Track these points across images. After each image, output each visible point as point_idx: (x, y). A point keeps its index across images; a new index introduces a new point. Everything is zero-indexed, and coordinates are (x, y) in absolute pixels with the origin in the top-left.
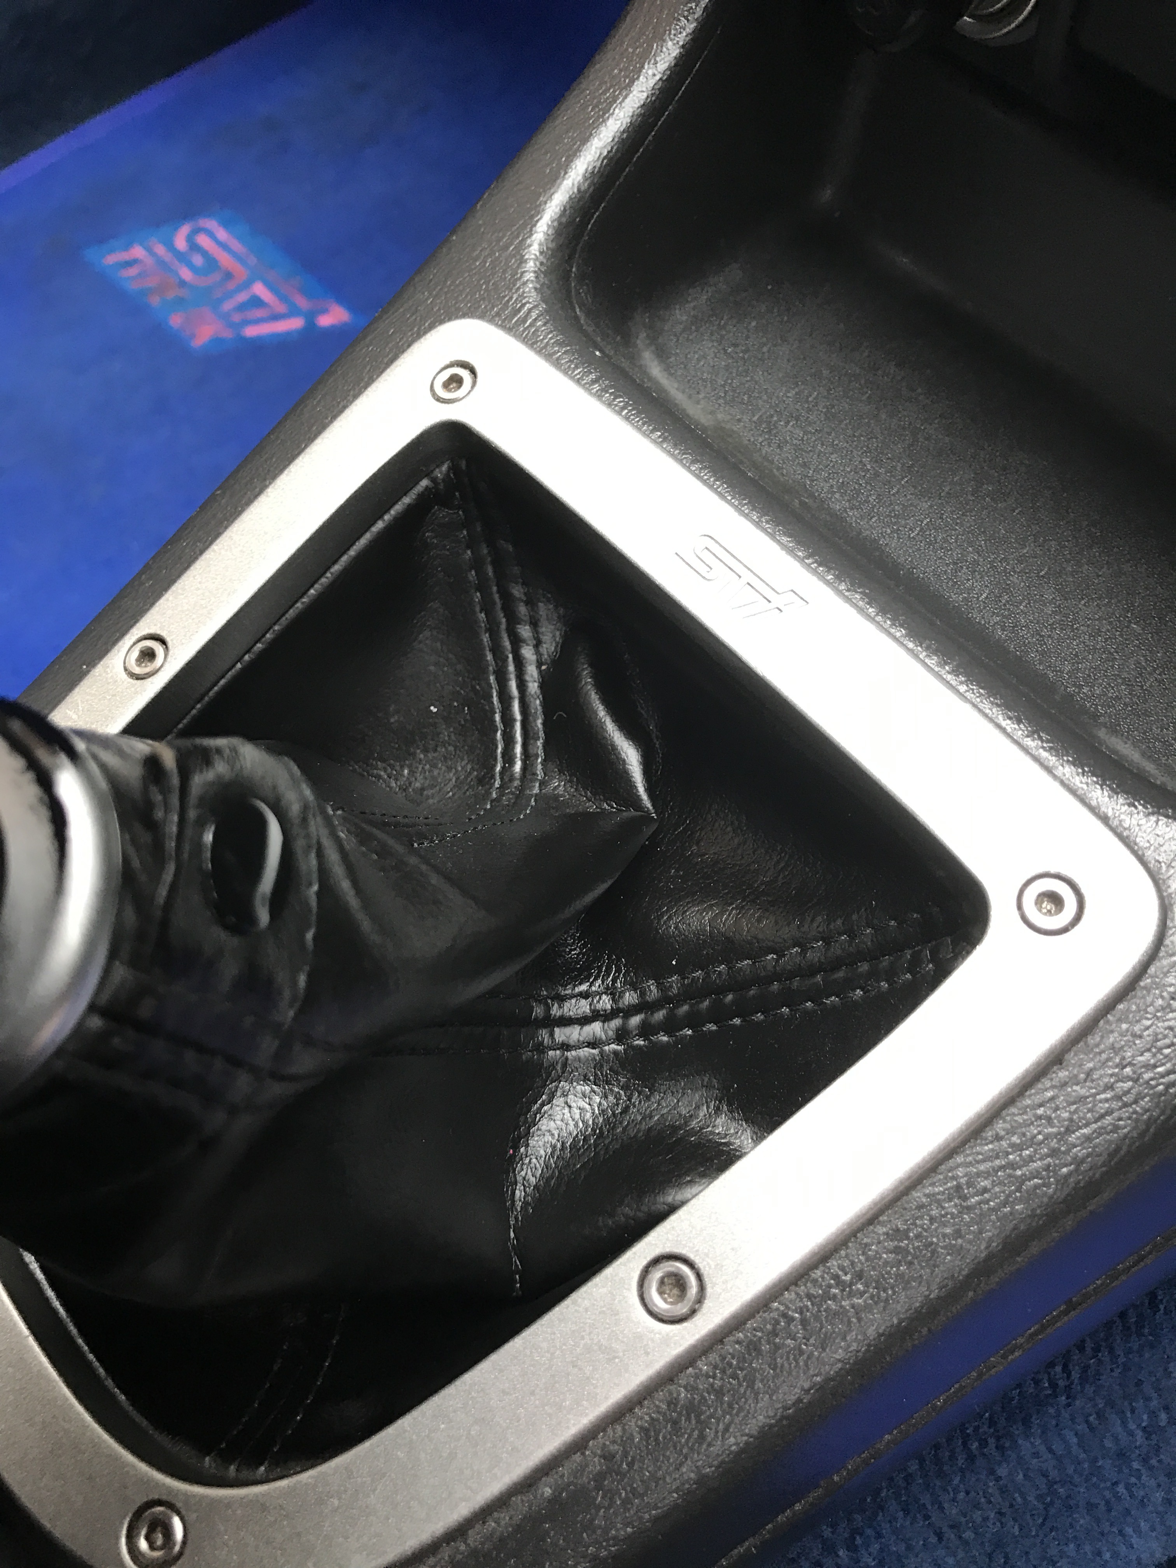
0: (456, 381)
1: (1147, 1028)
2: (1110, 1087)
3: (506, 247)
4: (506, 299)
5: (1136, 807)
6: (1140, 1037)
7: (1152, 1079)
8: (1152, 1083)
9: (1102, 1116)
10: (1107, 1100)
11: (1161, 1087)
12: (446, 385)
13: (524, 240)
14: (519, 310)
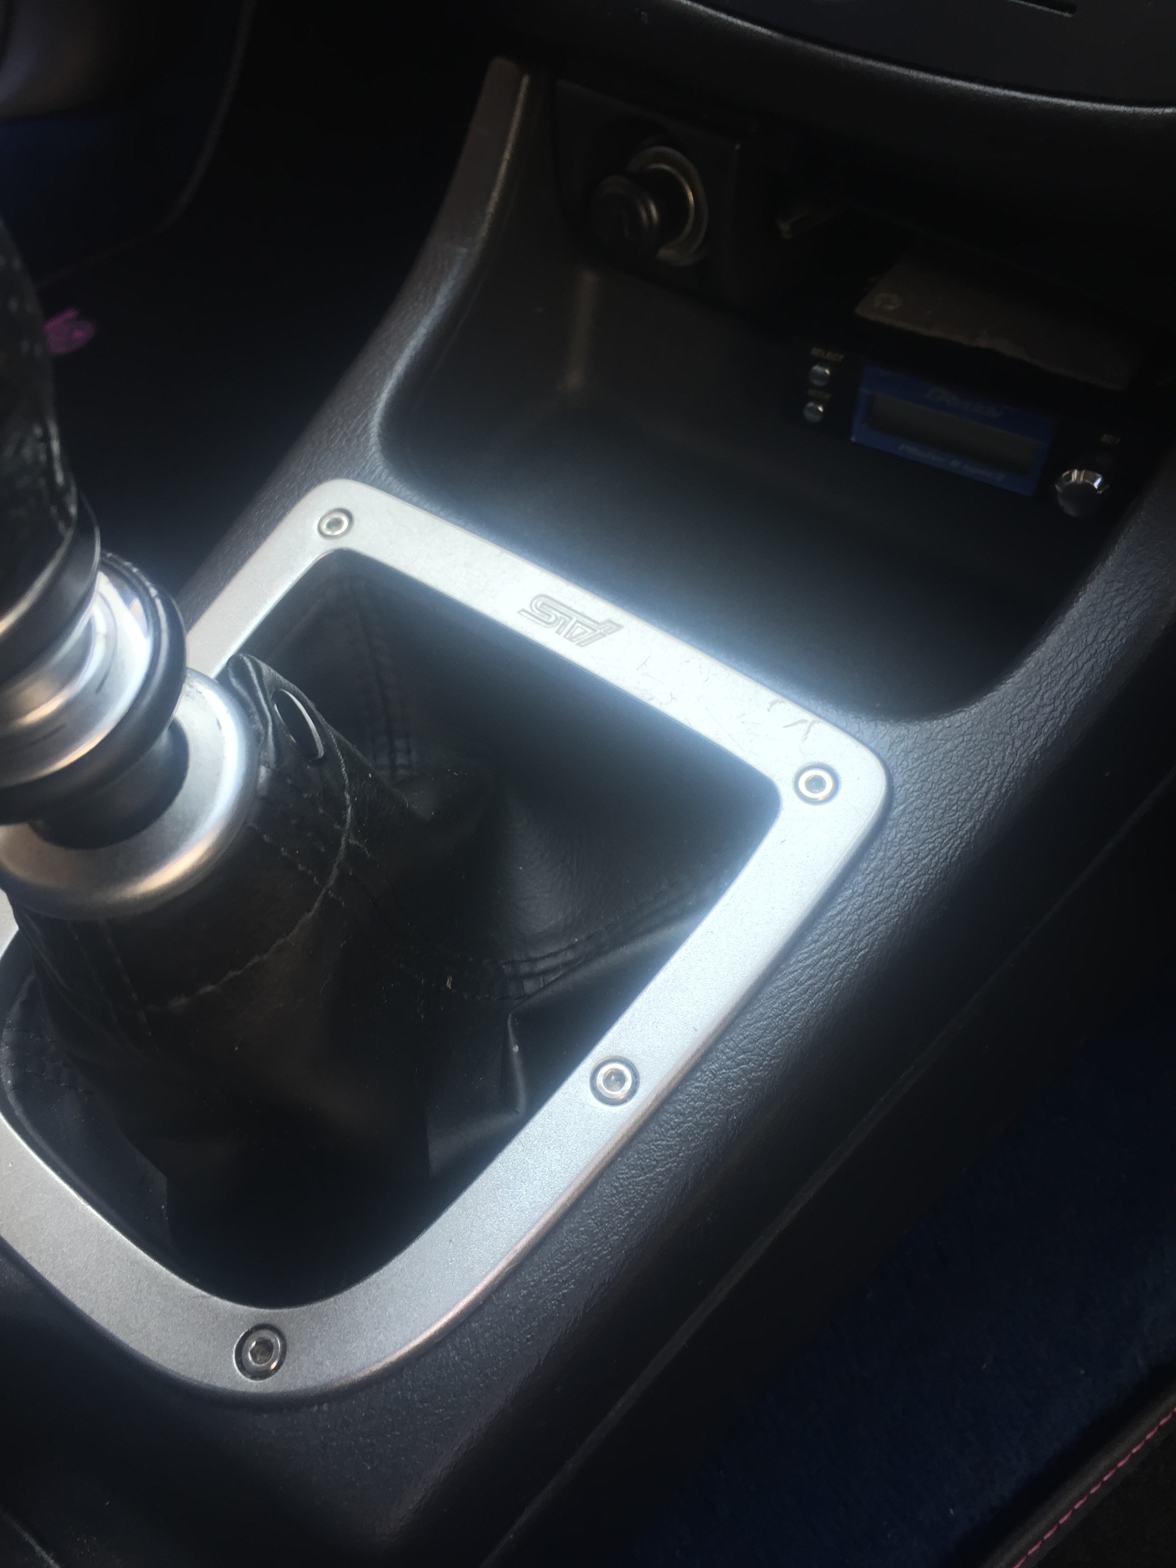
0: (336, 523)
1: (896, 852)
2: (879, 894)
3: (355, 430)
4: (364, 464)
5: (861, 718)
6: (892, 858)
7: (906, 883)
8: (907, 885)
9: (879, 913)
10: (880, 902)
11: (913, 887)
12: (330, 526)
13: (367, 425)
14: (373, 472)
